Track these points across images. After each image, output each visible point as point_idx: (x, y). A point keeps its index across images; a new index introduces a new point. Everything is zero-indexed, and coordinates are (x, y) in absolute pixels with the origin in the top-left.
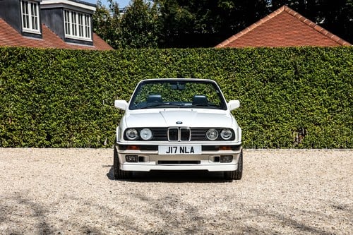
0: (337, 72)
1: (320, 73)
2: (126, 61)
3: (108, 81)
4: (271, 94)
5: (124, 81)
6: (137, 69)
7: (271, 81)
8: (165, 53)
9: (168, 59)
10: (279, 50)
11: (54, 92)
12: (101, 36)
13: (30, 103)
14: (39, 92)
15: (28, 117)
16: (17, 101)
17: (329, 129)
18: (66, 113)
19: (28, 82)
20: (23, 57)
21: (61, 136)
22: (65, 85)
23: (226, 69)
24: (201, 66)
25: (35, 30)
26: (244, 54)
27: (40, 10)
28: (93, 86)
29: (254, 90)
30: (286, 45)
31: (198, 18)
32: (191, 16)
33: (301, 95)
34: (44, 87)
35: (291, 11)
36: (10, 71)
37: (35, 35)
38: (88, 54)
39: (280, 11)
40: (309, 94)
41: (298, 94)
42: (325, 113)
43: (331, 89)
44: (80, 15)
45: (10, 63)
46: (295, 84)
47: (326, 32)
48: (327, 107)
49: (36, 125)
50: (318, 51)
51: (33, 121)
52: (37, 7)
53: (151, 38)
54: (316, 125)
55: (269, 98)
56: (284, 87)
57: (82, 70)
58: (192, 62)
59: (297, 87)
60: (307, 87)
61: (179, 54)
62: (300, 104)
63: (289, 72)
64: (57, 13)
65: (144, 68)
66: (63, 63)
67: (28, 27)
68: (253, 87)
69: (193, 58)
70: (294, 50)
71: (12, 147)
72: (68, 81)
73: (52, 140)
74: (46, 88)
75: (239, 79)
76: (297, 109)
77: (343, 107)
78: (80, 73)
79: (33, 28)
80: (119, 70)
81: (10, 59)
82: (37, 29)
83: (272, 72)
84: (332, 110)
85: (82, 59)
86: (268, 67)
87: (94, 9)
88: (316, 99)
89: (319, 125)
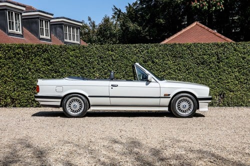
0: (243, 58)
1: (233, 59)
2: (110, 52)
3: (99, 64)
4: (202, 72)
5: (109, 65)
6: (118, 57)
7: (202, 64)
8: (135, 47)
9: (137, 51)
10: (207, 44)
11: (65, 72)
12: (85, 41)
14: (56, 72)
16: (42, 78)
17: (239, 94)
19: (49, 66)
20: (46, 50)
22: (72, 68)
23: (174, 57)
24: (158, 55)
25: (47, 37)
26: (185, 47)
27: (51, 25)
28: (90, 68)
29: (192, 69)
30: (211, 41)
31: (144, 29)
32: (139, 28)
33: (222, 73)
34: (59, 69)
35: (201, 25)
36: (38, 59)
37: (47, 40)
38: (86, 48)
39: (194, 24)
40: (226, 72)
41: (219, 72)
42: (236, 84)
43: (240, 69)
44: (73, 28)
45: (38, 54)
46: (218, 66)
47: (223, 37)
48: (237, 80)
52: (48, 23)
54: (231, 92)
55: (201, 75)
56: (211, 68)
57: (83, 58)
59: (219, 68)
60: (225, 68)
61: (144, 48)
62: (220, 78)
63: (213, 58)
64: (59, 27)
65: (122, 56)
66: (71, 54)
67: (43, 35)
68: (191, 68)
69: (152, 50)
70: (217, 45)
71: (39, 107)
72: (74, 65)
74: (60, 70)
75: (182, 63)
76: (218, 82)
77: (248, 80)
78: (81, 60)
80: (106, 58)
81: (37, 52)
83: (203, 58)
84: (241, 82)
85: (83, 51)
86: (200, 55)
87: (81, 24)
88: (231, 76)
89: (233, 91)
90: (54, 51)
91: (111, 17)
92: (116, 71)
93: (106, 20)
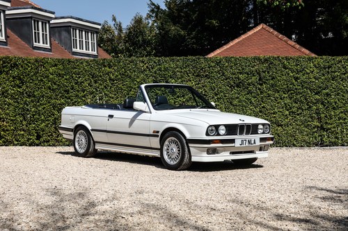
0: (296, 79)
1: (282, 80)
2: (107, 68)
3: (91, 86)
4: (237, 98)
5: (105, 87)
6: (117, 76)
7: (238, 86)
8: (143, 62)
9: (145, 67)
10: (244, 59)
11: (43, 96)
13: (21, 106)
14: (29, 96)
15: (19, 119)
16: (10, 104)
17: (290, 129)
18: (54, 115)
19: (20, 87)
20: (15, 65)
21: (49, 136)
22: (53, 90)
23: (197, 76)
24: (174, 73)
25: (45, 45)
26: (213, 62)
27: (50, 28)
28: (78, 91)
29: (222, 94)
30: (251, 55)
32: (183, 33)
33: (265, 99)
34: (34, 92)
35: (268, 28)
36: (4, 78)
37: (45, 49)
38: (73, 62)
40: (272, 98)
41: (262, 98)
42: (286, 115)
43: (292, 93)
44: (87, 32)
45: (4, 71)
46: (259, 89)
47: (298, 46)
48: (288, 110)
49: (27, 126)
50: (280, 60)
51: (24, 123)
52: (47, 25)
53: (150, 52)
54: (278, 126)
55: (235, 102)
56: (250, 92)
57: (68, 77)
58: (166, 69)
59: (261, 92)
60: (270, 92)
61: (155, 62)
62: (263, 107)
63: (253, 78)
64: (65, 31)
65: (123, 75)
66: (51, 71)
67: (39, 42)
68: (221, 92)
69: (167, 66)
70: (259, 59)
71: (6, 146)
72: (55, 87)
73: (42, 139)
74: (36, 93)
75: (208, 84)
76: (261, 112)
77: (303, 110)
78: (66, 79)
79: (43, 43)
80: (101, 77)
81: (3, 67)
82: (47, 44)
83: (238, 78)
84: (293, 112)
85: (69, 67)
86: (234, 74)
87: (99, 27)
88: (278, 103)
89: (281, 126)
90: (27, 67)
91: (144, 16)
92: (115, 95)
93: (138, 21)
